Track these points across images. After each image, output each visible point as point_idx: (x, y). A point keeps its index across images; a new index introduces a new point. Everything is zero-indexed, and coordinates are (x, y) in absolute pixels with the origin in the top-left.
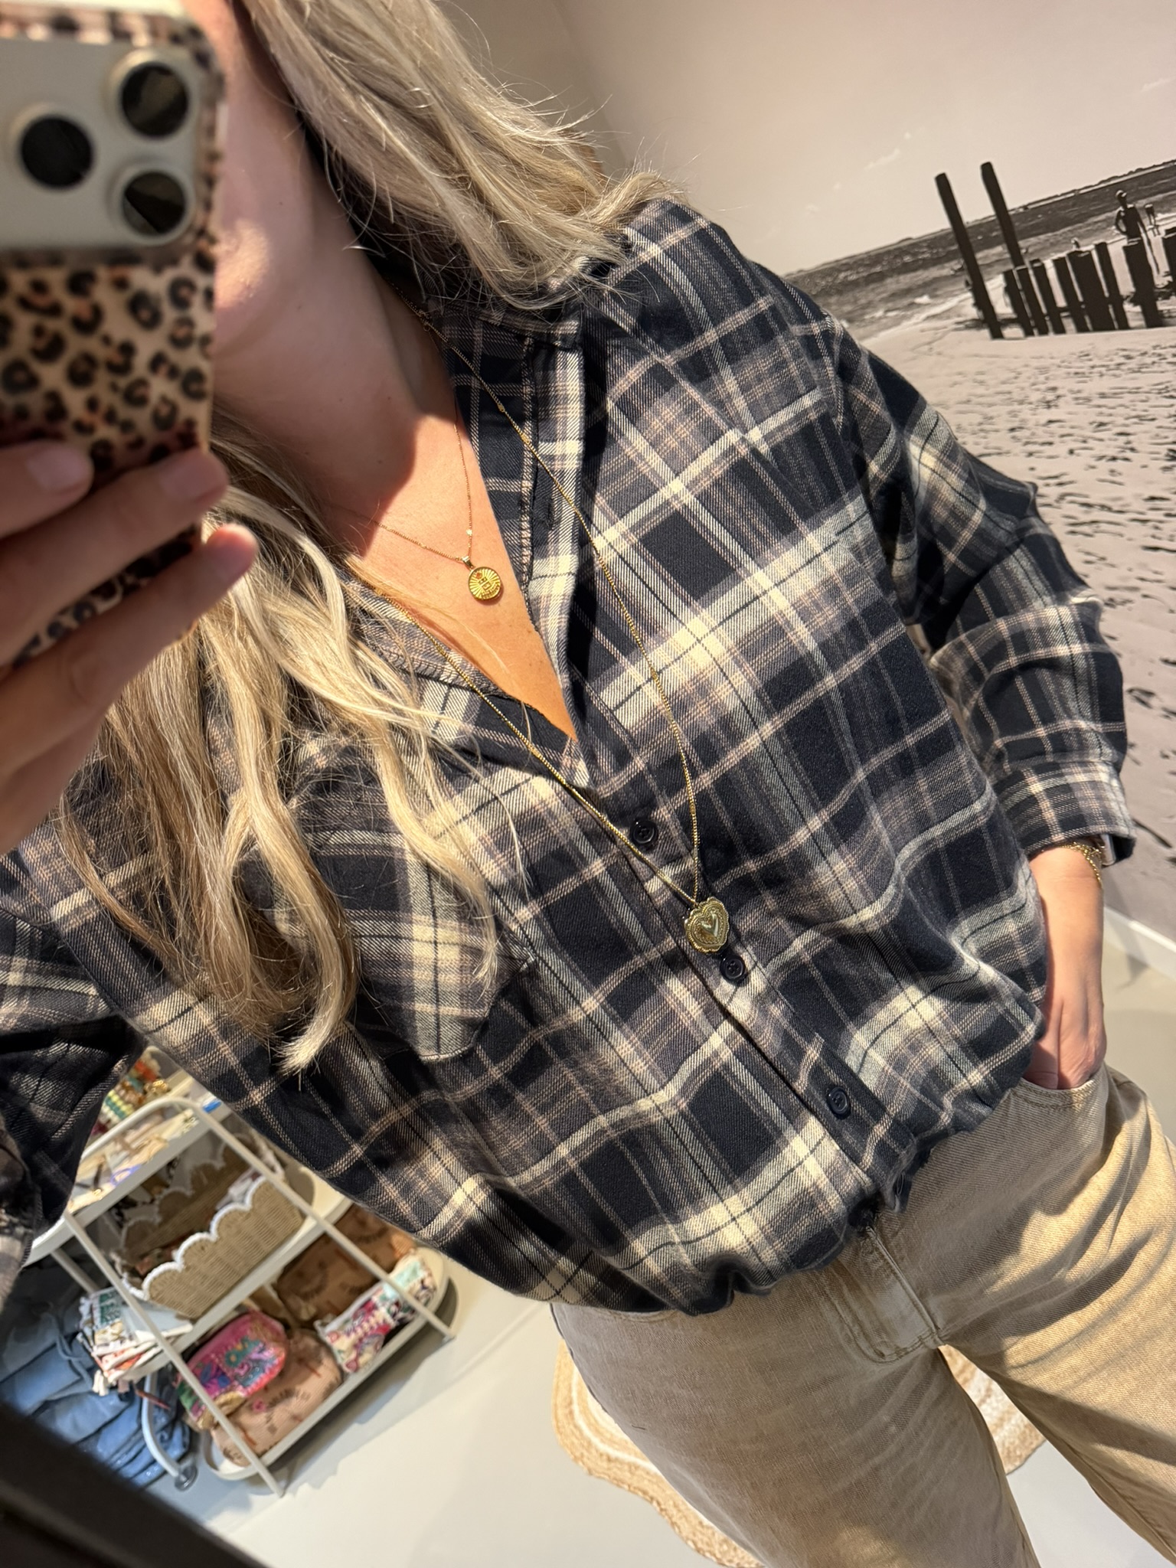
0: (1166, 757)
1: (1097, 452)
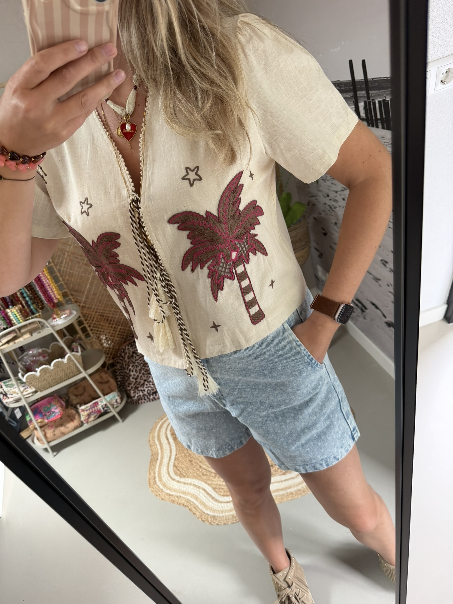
0: (388, 286)
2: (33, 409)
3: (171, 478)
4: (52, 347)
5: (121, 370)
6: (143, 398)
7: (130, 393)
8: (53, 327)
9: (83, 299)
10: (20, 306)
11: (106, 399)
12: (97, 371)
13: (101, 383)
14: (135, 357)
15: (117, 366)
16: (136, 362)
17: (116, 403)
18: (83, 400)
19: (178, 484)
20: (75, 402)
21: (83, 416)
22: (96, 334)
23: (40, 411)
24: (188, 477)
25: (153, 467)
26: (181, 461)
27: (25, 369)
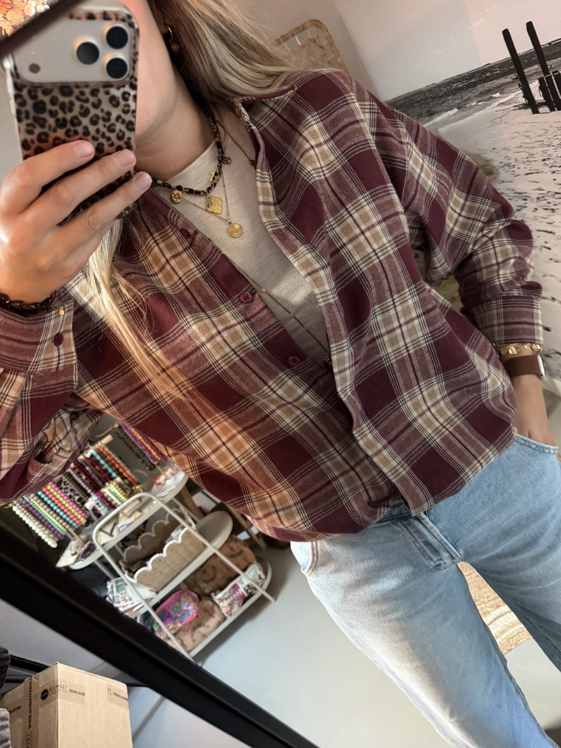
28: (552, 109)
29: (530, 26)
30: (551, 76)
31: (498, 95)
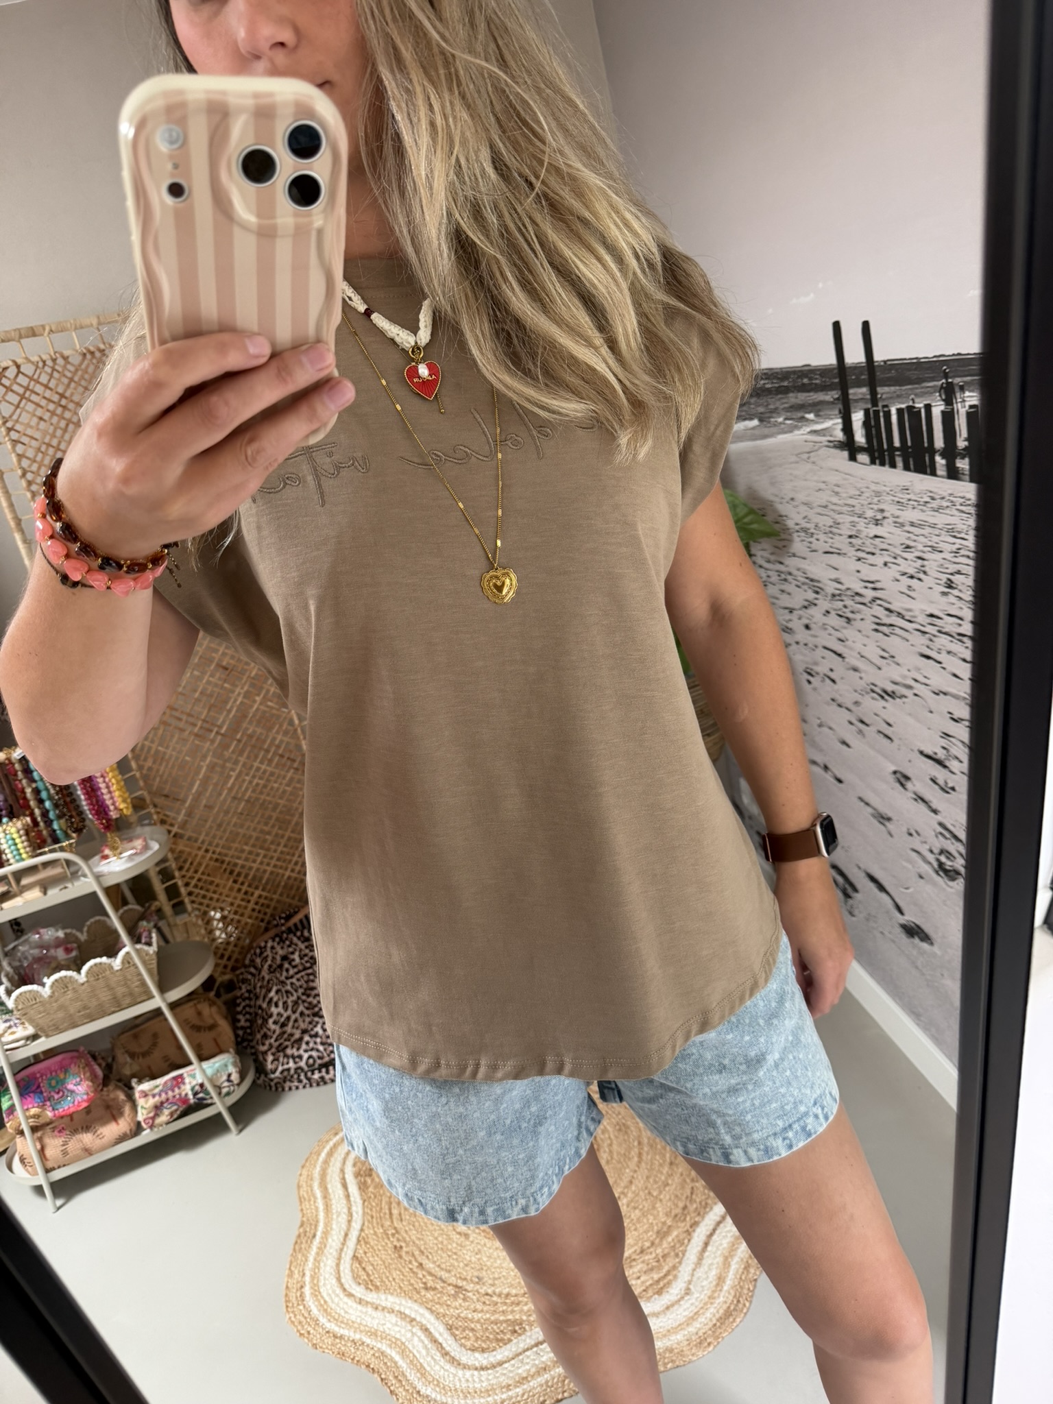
1: (901, 568)
2: (23, 1079)
3: (345, 1290)
4: (89, 927)
5: (250, 999)
6: (296, 1076)
7: (266, 1060)
8: (98, 877)
9: (181, 818)
10: (28, 819)
11: (203, 1071)
12: (191, 996)
13: (198, 1028)
14: (287, 970)
15: (240, 988)
16: (288, 982)
17: (226, 1084)
18: (149, 1068)
19: (359, 1307)
20: (127, 1071)
21: (144, 1107)
22: (201, 904)
23: (39, 1087)
24: (387, 1290)
25: (300, 1256)
26: (372, 1248)
27: (16, 977)
28: (873, 462)
29: (866, 326)
30: (878, 411)
31: (811, 416)
